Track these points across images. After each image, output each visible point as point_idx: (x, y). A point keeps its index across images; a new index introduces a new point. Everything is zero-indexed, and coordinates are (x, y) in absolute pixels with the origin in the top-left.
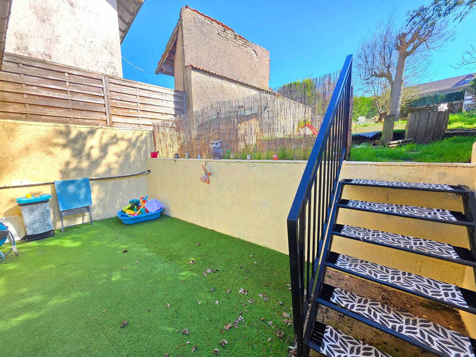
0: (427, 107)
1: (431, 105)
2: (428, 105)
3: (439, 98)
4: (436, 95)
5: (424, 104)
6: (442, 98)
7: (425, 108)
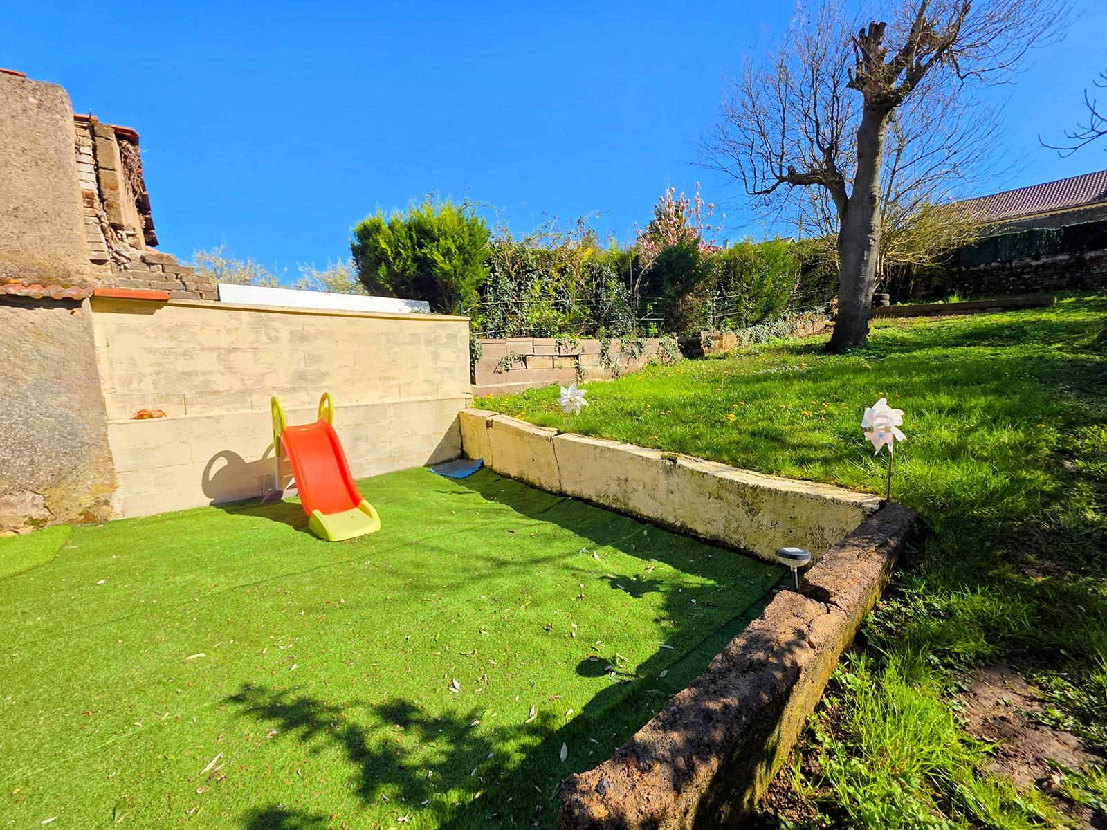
0: (1003, 269)
1: (1015, 262)
2: (1005, 262)
3: (1040, 240)
4: (1032, 233)
5: (995, 260)
6: (1048, 240)
7: (997, 269)
